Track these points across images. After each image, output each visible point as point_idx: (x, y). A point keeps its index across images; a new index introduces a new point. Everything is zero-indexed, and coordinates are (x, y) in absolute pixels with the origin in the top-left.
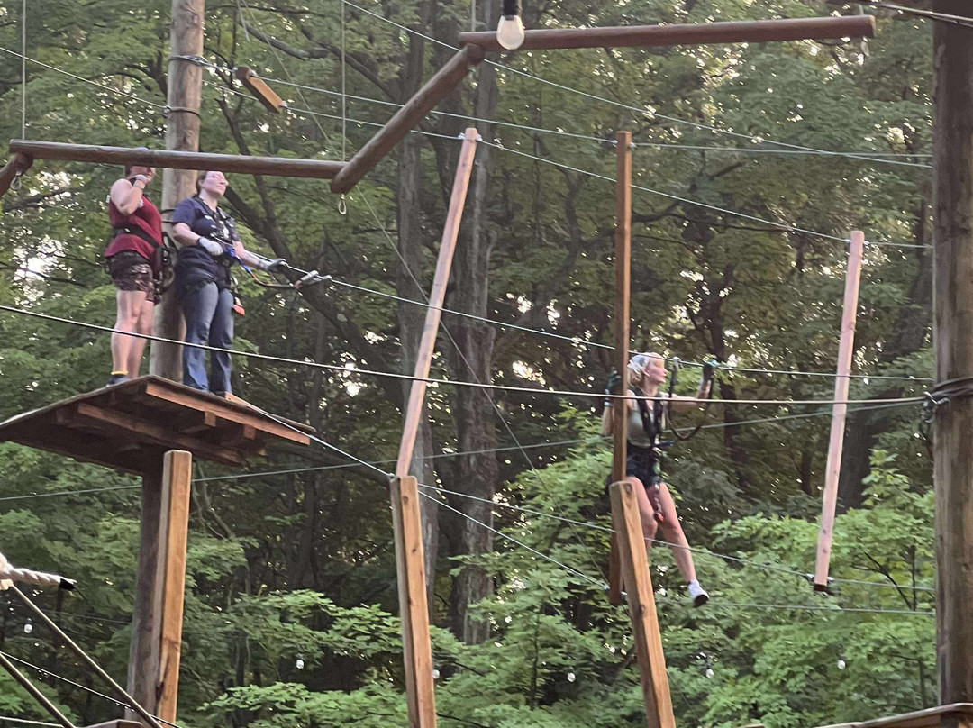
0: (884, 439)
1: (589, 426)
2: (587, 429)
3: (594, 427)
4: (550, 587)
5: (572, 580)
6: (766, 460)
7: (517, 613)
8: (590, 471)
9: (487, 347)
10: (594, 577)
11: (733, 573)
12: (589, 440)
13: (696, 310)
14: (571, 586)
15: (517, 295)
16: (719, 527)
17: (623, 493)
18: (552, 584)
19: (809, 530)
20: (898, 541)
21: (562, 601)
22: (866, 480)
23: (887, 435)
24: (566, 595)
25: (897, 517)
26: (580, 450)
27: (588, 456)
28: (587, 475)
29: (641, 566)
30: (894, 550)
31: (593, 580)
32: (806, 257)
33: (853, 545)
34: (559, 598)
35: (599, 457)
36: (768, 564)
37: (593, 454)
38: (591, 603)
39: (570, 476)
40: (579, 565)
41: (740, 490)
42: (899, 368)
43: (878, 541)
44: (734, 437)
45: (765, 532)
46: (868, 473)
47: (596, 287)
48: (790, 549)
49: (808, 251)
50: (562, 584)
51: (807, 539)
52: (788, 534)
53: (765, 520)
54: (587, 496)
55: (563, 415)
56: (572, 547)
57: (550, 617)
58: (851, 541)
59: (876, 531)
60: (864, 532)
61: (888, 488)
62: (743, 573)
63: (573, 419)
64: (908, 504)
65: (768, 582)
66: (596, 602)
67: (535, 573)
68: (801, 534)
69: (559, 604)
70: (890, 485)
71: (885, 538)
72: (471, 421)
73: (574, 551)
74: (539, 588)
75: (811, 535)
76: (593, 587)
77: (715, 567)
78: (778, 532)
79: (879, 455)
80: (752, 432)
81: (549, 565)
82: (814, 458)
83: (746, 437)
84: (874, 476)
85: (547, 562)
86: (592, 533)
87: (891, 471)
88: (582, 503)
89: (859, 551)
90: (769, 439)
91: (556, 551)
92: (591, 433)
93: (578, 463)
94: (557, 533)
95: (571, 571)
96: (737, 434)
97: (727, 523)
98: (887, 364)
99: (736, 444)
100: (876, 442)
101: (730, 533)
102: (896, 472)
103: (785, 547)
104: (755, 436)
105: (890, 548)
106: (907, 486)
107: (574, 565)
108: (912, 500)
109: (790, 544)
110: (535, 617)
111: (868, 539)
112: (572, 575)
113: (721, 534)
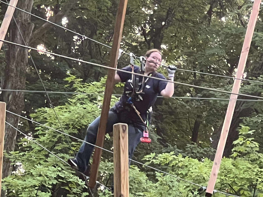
0: (246, 120)
1: (81, 87)
2: (79, 89)
3: (84, 89)
4: (47, 176)
5: (60, 174)
6: (174, 122)
7: (26, 188)
8: (78, 113)
9: (28, 34)
10: (73, 174)
11: (150, 183)
12: (80, 96)
13: (148, 30)
14: (59, 177)
15: (47, 6)
16: (148, 156)
17: (121, 130)
18: (48, 174)
19: (199, 165)
20: (248, 179)
21: (53, 185)
22: (235, 142)
23: (248, 119)
24: (55, 182)
25: (250, 166)
26: (74, 101)
27: (78, 105)
28: (76, 116)
29: (124, 172)
30: (245, 184)
31: (71, 175)
32: (213, 10)
33: (223, 178)
34: (51, 183)
35: (84, 106)
36: (172, 182)
37: (82, 104)
38: (67, 188)
39: (67, 115)
40: (64, 166)
41: (159, 137)
42: (260, 81)
43: (237, 177)
44: (158, 106)
45: (174, 163)
46: (237, 138)
47: (93, 9)
48: (186, 175)
49: (216, 7)
50: (54, 175)
51: (197, 171)
52: (186, 166)
53: (174, 156)
54: (74, 128)
55: (67, 79)
56: (62, 155)
57: (44, 193)
58: (221, 176)
59: (237, 172)
60: (230, 172)
61: (247, 149)
62: (157, 184)
63: (72, 83)
64: (257, 159)
65: (170, 192)
66: (70, 188)
67: (39, 167)
68: (194, 167)
69: (50, 187)
70: (248, 147)
71: (241, 177)
72: (13, 75)
73: (63, 158)
74: (40, 175)
75: (199, 169)
76: (71, 180)
77: (141, 178)
78: (180, 164)
79: (244, 129)
80: (168, 104)
81: (47, 163)
82: (201, 125)
83: (164, 107)
84: (240, 141)
85: (46, 161)
86: (73, 148)
87: (250, 139)
88: (71, 130)
89: (225, 182)
90: (178, 110)
91: (52, 155)
92: (81, 92)
93: (72, 108)
94: (54, 146)
95: (60, 169)
96: (161, 105)
97: (152, 155)
98: (254, 78)
99: (158, 110)
100: (241, 121)
101: (154, 161)
102: (252, 140)
103: (184, 174)
104: (170, 107)
105: (243, 183)
106: (258, 149)
107: (61, 165)
108: (259, 157)
109: (187, 172)
110: (36, 191)
111: (232, 176)
112: (60, 171)
113: (149, 161)
